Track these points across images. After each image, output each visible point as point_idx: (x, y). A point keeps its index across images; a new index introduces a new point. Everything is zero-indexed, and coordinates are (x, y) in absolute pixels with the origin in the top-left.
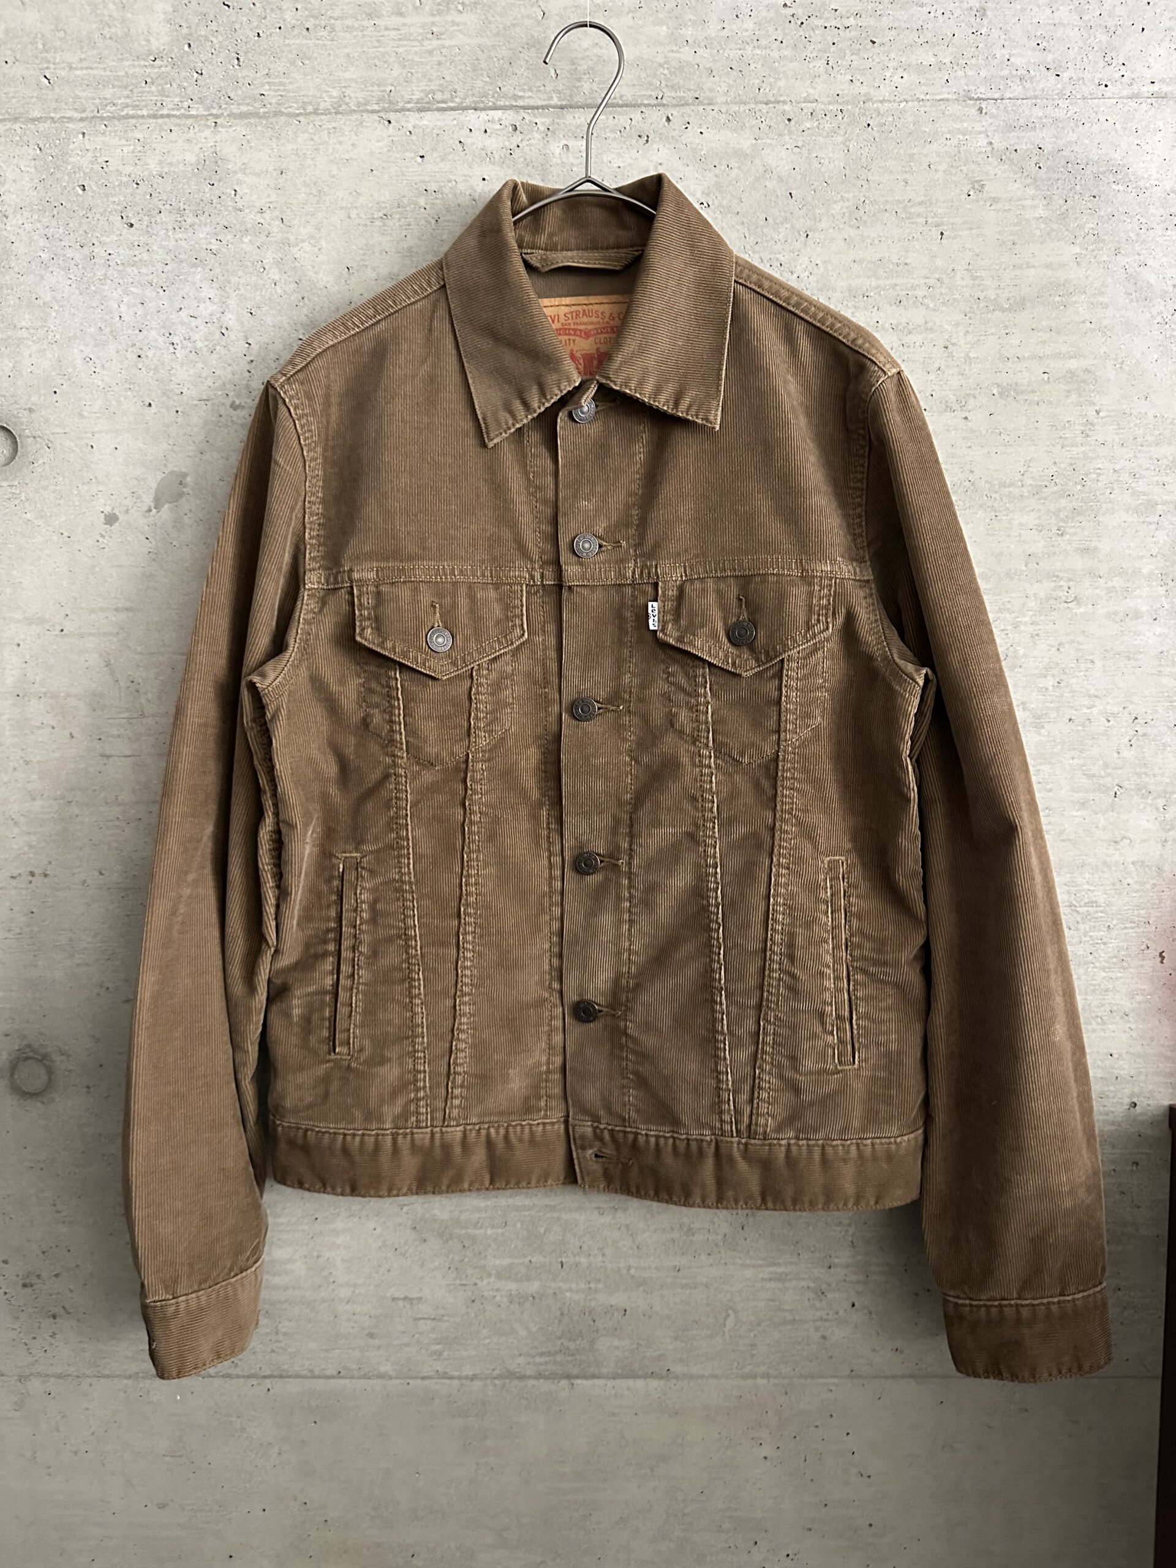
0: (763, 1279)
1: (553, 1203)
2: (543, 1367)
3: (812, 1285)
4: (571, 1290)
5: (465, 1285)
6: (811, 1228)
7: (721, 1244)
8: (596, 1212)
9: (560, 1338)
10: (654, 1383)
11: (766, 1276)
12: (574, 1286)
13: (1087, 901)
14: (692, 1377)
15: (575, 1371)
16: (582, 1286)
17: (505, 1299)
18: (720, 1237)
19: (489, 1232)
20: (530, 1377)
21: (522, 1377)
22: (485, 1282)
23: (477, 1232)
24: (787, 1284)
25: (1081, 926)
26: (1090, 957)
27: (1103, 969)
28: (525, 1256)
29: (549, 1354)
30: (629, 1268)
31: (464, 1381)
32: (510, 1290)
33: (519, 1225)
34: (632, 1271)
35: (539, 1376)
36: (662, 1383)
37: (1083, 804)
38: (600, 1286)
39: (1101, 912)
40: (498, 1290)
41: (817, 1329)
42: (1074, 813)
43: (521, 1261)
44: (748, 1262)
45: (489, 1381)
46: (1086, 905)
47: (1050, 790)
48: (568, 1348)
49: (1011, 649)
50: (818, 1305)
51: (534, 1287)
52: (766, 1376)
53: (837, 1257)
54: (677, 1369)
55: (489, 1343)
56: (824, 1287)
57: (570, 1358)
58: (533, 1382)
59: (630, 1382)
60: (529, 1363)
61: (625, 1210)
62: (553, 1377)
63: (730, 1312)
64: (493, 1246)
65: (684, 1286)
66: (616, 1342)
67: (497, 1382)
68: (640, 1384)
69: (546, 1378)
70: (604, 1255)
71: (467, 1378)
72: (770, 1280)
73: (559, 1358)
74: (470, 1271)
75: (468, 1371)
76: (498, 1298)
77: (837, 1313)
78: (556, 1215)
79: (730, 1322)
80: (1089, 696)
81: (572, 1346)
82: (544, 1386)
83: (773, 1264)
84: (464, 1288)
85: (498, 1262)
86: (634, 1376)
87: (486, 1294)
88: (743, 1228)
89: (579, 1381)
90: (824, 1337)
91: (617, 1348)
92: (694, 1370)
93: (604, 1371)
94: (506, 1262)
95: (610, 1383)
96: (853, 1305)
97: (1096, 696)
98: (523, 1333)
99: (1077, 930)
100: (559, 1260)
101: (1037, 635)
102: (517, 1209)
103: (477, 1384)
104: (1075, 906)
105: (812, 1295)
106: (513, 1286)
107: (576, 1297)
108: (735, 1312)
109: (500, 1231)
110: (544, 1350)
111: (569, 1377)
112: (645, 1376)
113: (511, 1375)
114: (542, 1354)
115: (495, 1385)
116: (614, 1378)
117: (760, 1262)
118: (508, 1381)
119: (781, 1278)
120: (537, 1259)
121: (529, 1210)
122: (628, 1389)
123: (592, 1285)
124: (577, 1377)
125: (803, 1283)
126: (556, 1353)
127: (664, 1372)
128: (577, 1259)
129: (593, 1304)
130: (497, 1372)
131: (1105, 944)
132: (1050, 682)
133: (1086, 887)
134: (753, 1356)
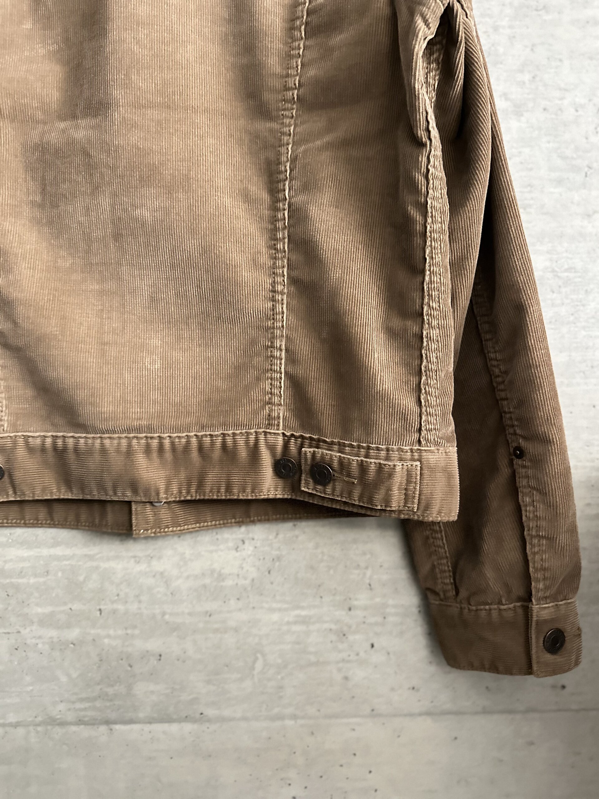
0: (288, 623)
1: (91, 553)
2: (82, 713)
3: (333, 627)
4: (109, 636)
5: (9, 633)
6: (332, 572)
7: (249, 589)
8: (132, 560)
9: (98, 684)
10: (188, 727)
11: (291, 619)
12: (112, 632)
13: (566, 267)
14: (222, 720)
15: (113, 716)
16: (120, 632)
17: (47, 647)
18: (248, 582)
19: (32, 581)
20: (71, 724)
21: (63, 724)
22: (28, 629)
23: (20, 581)
24: (312, 627)
25: (563, 290)
26: (572, 318)
27: (584, 328)
28: (65, 604)
29: (87, 700)
30: (164, 614)
31: (8, 729)
32: (51, 638)
33: (60, 574)
34: (167, 617)
35: (80, 722)
36: (196, 726)
37: (559, 182)
38: (137, 632)
39: (580, 277)
40: (40, 637)
41: (339, 670)
42: (552, 190)
43: (62, 608)
44: (275, 605)
45: (31, 728)
46: (566, 270)
47: (531, 169)
48: (107, 694)
49: (493, 48)
50: (340, 646)
51: (74, 634)
52: (294, 717)
53: (356, 599)
54: (210, 712)
55: (32, 690)
56: (345, 629)
57: (108, 704)
58: (74, 728)
59: (165, 727)
60: (69, 710)
61: (160, 558)
62: (93, 723)
63: (259, 655)
64: (36, 595)
65: (216, 631)
66: (152, 687)
67: (39, 729)
68: (174, 728)
69: (85, 723)
70: (140, 602)
71: (11, 725)
72: (295, 623)
73: (98, 704)
74: (13, 619)
75: (12, 718)
76: (40, 646)
77: (358, 654)
78: (95, 564)
79: (259, 665)
80: (560, 89)
81: (110, 691)
82: (85, 732)
83: (298, 607)
84: (7, 635)
85: (40, 610)
86: (170, 720)
87: (28, 642)
88: (269, 572)
89: (117, 727)
90: (346, 678)
91: (152, 692)
92: (227, 713)
93: (141, 715)
94: (48, 609)
95: (147, 728)
96: (372, 646)
97: (566, 90)
98: (64, 679)
99: (560, 293)
100: (98, 608)
101: (514, 37)
102: (58, 558)
103: (21, 731)
104: (556, 271)
105: (334, 637)
106: (53, 633)
107: (114, 643)
108: (264, 655)
109: (42, 580)
110: (84, 695)
111: (108, 722)
112: (179, 720)
113: (53, 722)
114: (82, 700)
115: (37, 732)
116: (150, 723)
117: (286, 606)
118: (49, 727)
119: (305, 621)
120: (77, 606)
121: (68, 559)
122: (164, 733)
123: (129, 631)
124: (115, 723)
125: (326, 626)
126: (95, 699)
127: (198, 716)
128: (115, 606)
129: (130, 649)
130: (39, 719)
131: (583, 305)
132: (527, 77)
133: (565, 255)
134: (281, 697)
